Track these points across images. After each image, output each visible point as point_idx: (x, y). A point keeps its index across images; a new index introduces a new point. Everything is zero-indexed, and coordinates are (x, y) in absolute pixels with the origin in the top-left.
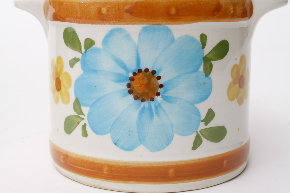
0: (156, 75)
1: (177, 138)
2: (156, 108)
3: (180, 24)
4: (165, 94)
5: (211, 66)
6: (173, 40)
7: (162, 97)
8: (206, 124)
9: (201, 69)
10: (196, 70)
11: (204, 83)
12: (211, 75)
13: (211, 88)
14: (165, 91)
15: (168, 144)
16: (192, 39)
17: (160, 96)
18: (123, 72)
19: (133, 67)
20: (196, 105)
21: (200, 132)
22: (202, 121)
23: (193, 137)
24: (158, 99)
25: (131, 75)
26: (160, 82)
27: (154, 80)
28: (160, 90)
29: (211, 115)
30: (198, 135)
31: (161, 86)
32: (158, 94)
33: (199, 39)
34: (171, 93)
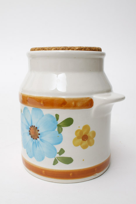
0: (37, 129)
1: (46, 158)
2: (38, 143)
3: (45, 109)
4: (41, 138)
5: (62, 129)
6: (43, 115)
7: (40, 139)
8: (60, 155)
9: (56, 130)
10: (54, 130)
11: (58, 136)
12: (62, 133)
13: (62, 139)
14: (41, 137)
15: (43, 160)
16: (52, 116)
17: (39, 138)
18: (28, 125)
19: (30, 125)
20: (54, 146)
21: (57, 158)
22: (58, 153)
23: (53, 159)
24: (38, 139)
25: (30, 127)
26: (39, 132)
27: (37, 131)
28: (39, 136)
29: (62, 151)
30: (55, 158)
31: (39, 134)
32: (38, 137)
33: (55, 116)
34: (43, 138)
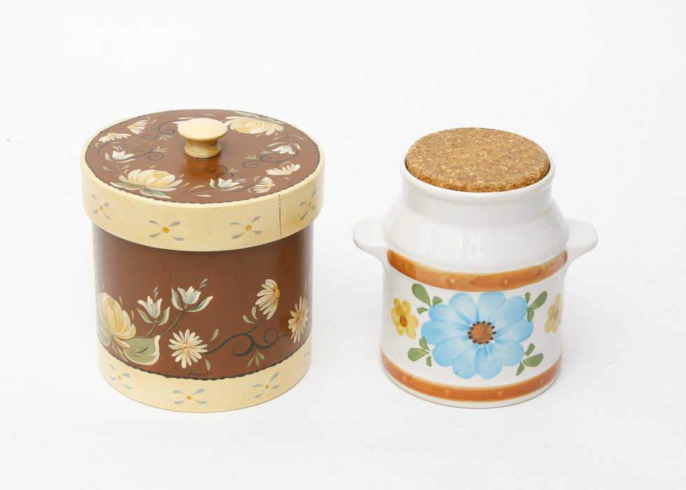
0: (491, 326)
1: (505, 369)
2: (490, 348)
3: (511, 289)
4: (497, 338)
5: (533, 313)
6: (505, 301)
7: (495, 340)
8: (528, 355)
9: (526, 317)
10: (521, 319)
11: (527, 327)
12: (533, 320)
13: (532, 329)
14: (498, 336)
15: (498, 373)
16: (520, 298)
18: (465, 323)
19: (474, 320)
20: (520, 343)
21: (523, 361)
22: (525, 353)
23: (517, 366)
24: (492, 342)
25: (471, 326)
26: (494, 330)
27: (489, 329)
28: (493, 336)
29: (532, 347)
30: (521, 364)
31: (494, 333)
32: (492, 339)
33: (524, 297)
34: (502, 337)
